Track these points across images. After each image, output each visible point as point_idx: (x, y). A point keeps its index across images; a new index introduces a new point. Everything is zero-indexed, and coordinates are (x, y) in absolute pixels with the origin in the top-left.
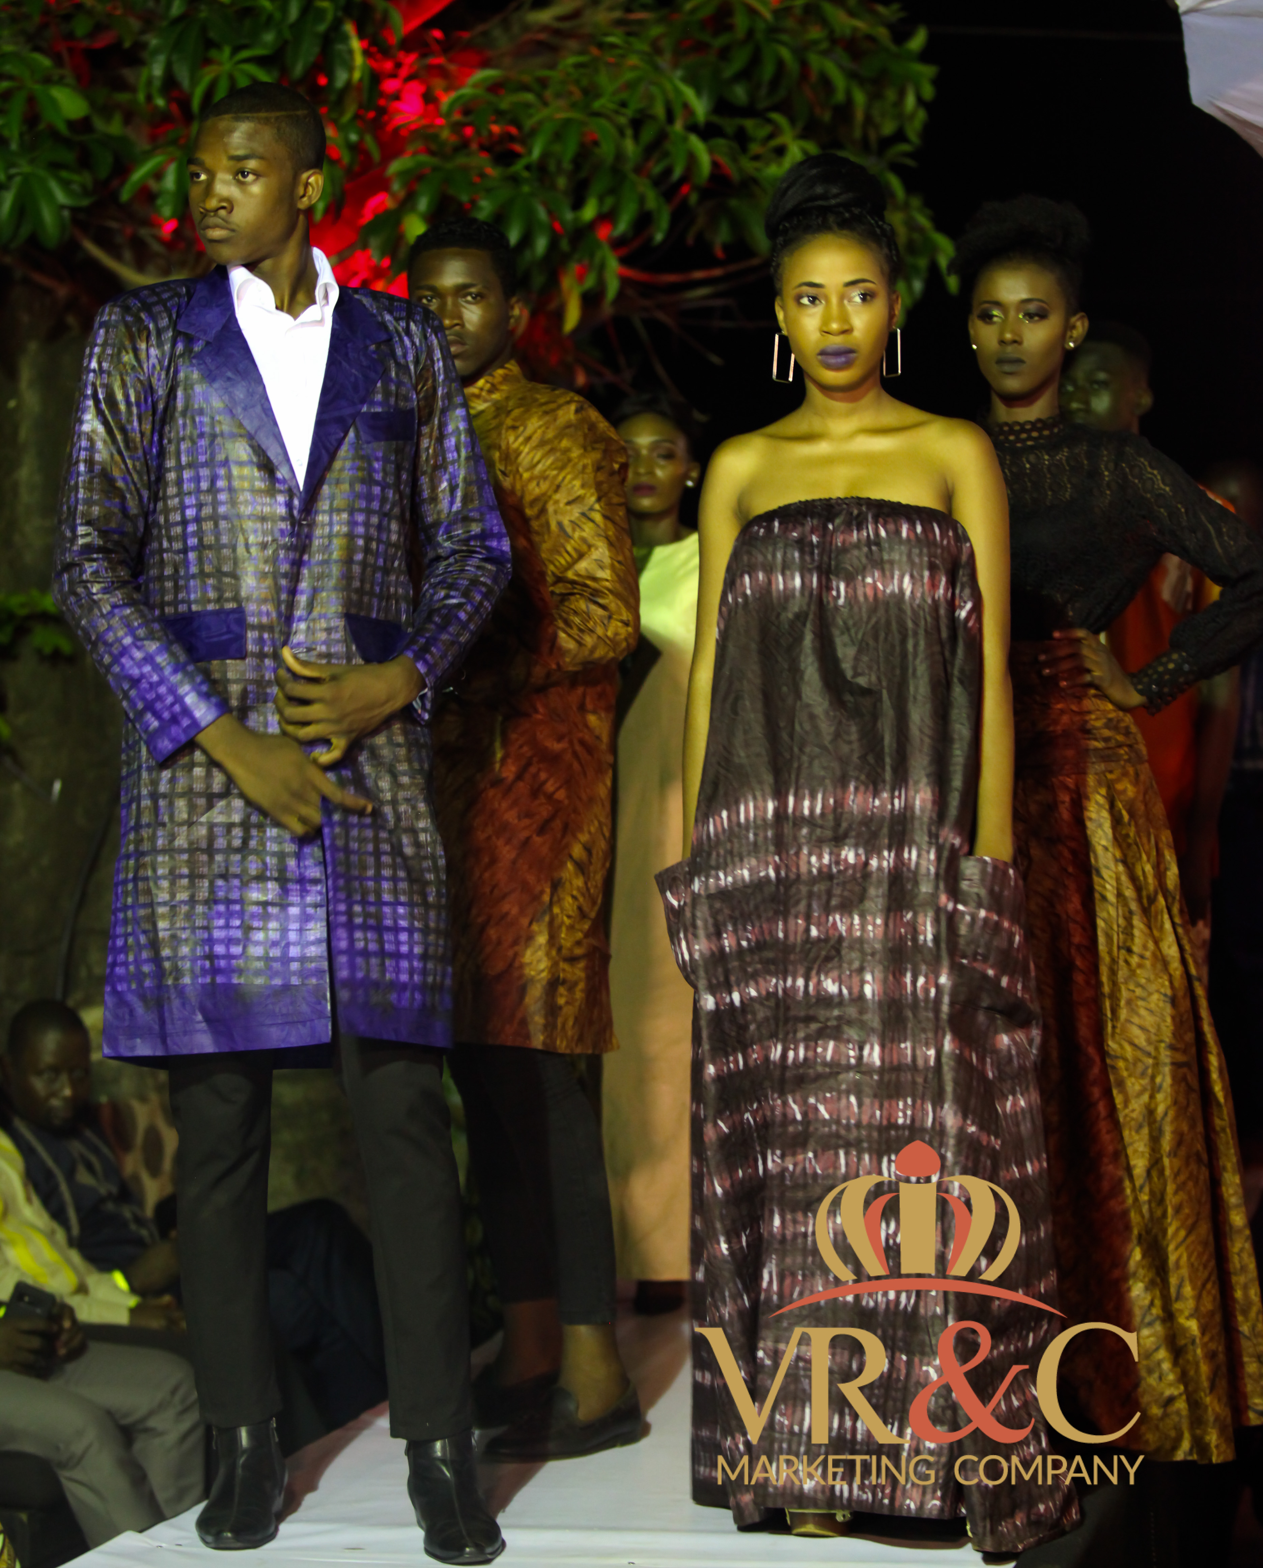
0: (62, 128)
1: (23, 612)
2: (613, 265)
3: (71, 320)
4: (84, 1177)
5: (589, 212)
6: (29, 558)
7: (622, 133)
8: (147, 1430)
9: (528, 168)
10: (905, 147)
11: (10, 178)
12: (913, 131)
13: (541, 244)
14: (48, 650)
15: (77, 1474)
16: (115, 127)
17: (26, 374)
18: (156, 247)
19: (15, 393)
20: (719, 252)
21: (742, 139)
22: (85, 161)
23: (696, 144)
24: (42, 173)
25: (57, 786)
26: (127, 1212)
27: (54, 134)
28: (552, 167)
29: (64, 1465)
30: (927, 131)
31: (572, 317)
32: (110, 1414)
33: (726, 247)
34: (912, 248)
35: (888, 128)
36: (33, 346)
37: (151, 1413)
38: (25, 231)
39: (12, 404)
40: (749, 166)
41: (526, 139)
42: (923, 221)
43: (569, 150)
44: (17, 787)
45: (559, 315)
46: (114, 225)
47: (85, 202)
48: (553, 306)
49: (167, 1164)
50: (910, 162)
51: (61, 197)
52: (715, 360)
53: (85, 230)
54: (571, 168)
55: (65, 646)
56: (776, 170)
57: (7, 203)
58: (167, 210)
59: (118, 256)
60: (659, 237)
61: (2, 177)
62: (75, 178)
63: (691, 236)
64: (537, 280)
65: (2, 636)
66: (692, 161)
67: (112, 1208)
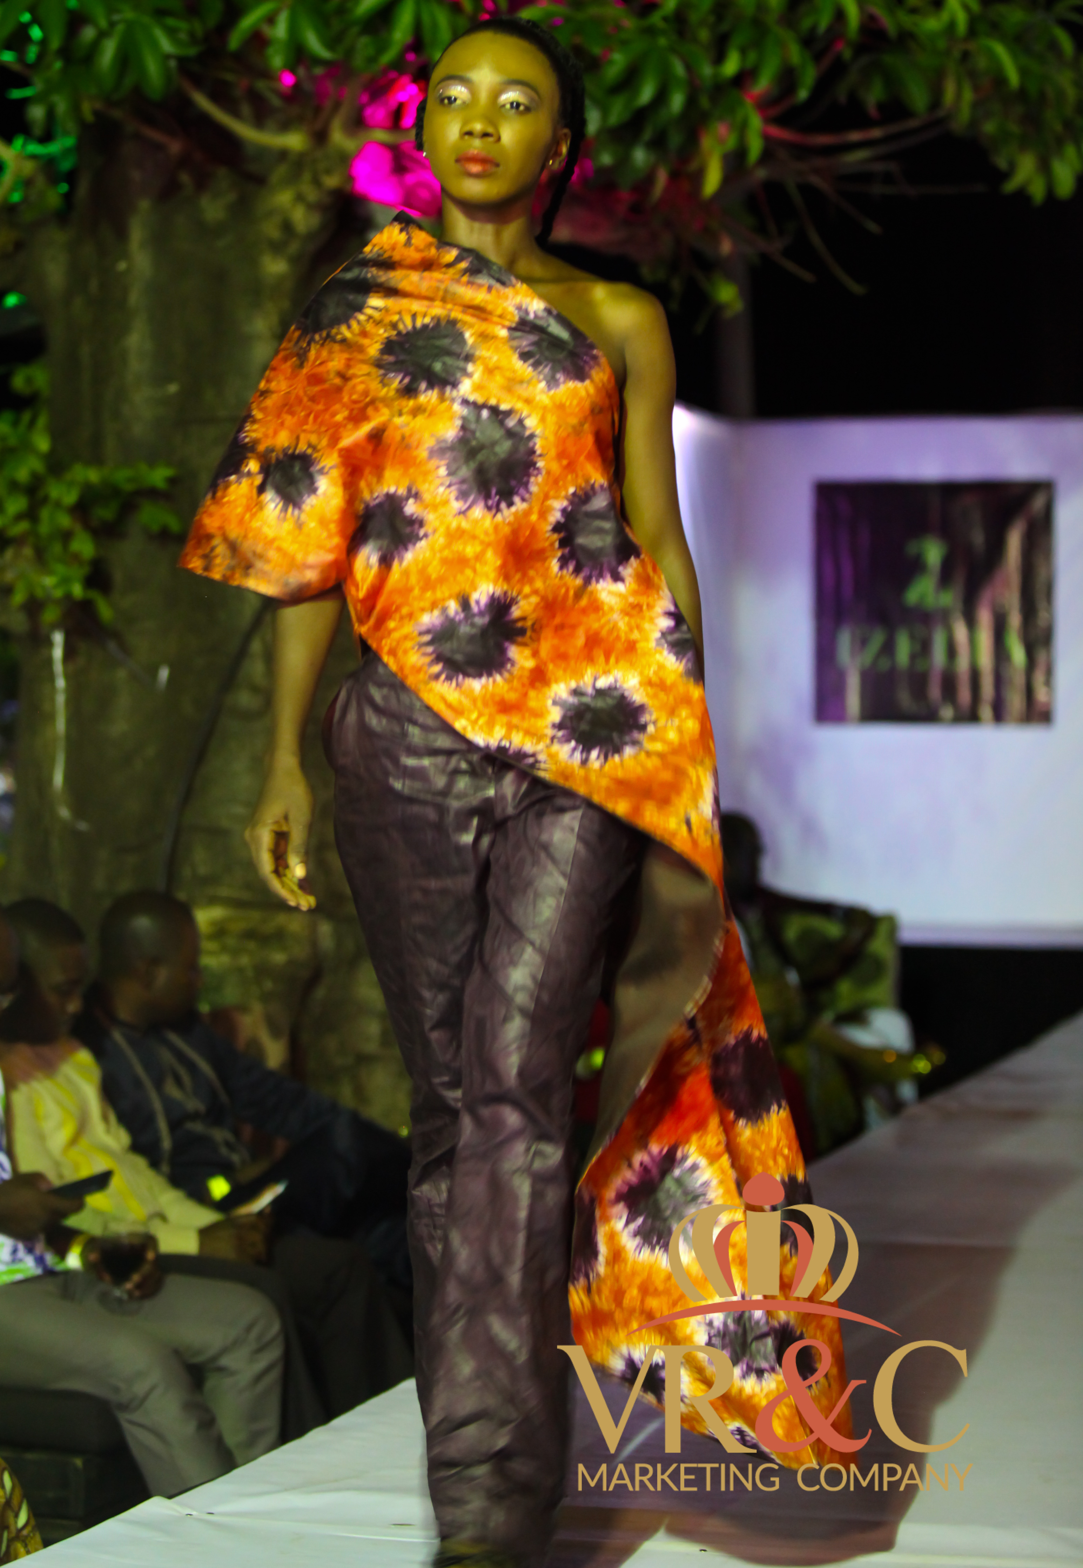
1: (128, 487)
2: (756, 122)
3: (185, 178)
4: (172, 1091)
5: (731, 66)
6: (138, 430)
8: (221, 1370)
9: (665, 19)
11: (112, 25)
13: (677, 101)
14: (155, 528)
15: (136, 1417)
17: (137, 233)
18: (276, 102)
19: (125, 255)
20: (873, 111)
22: (194, 10)
24: (146, 20)
25: (164, 674)
26: (217, 1133)
28: (694, 17)
29: (124, 1407)
31: (712, 180)
32: (177, 1353)
33: (881, 106)
36: (144, 205)
37: (224, 1351)
38: (129, 81)
39: (122, 266)
40: (906, 20)
44: (121, 674)
45: (699, 176)
46: (229, 77)
47: (192, 51)
48: (693, 166)
51: (166, 45)
52: (873, 227)
53: (198, 82)
54: (712, 19)
55: (174, 524)
56: (932, 24)
57: (109, 51)
58: (277, 60)
59: (235, 112)
60: (803, 94)
61: (103, 23)
62: (182, 25)
63: (841, 94)
64: (675, 140)
65: (105, 513)
66: (840, 13)
67: (197, 1127)
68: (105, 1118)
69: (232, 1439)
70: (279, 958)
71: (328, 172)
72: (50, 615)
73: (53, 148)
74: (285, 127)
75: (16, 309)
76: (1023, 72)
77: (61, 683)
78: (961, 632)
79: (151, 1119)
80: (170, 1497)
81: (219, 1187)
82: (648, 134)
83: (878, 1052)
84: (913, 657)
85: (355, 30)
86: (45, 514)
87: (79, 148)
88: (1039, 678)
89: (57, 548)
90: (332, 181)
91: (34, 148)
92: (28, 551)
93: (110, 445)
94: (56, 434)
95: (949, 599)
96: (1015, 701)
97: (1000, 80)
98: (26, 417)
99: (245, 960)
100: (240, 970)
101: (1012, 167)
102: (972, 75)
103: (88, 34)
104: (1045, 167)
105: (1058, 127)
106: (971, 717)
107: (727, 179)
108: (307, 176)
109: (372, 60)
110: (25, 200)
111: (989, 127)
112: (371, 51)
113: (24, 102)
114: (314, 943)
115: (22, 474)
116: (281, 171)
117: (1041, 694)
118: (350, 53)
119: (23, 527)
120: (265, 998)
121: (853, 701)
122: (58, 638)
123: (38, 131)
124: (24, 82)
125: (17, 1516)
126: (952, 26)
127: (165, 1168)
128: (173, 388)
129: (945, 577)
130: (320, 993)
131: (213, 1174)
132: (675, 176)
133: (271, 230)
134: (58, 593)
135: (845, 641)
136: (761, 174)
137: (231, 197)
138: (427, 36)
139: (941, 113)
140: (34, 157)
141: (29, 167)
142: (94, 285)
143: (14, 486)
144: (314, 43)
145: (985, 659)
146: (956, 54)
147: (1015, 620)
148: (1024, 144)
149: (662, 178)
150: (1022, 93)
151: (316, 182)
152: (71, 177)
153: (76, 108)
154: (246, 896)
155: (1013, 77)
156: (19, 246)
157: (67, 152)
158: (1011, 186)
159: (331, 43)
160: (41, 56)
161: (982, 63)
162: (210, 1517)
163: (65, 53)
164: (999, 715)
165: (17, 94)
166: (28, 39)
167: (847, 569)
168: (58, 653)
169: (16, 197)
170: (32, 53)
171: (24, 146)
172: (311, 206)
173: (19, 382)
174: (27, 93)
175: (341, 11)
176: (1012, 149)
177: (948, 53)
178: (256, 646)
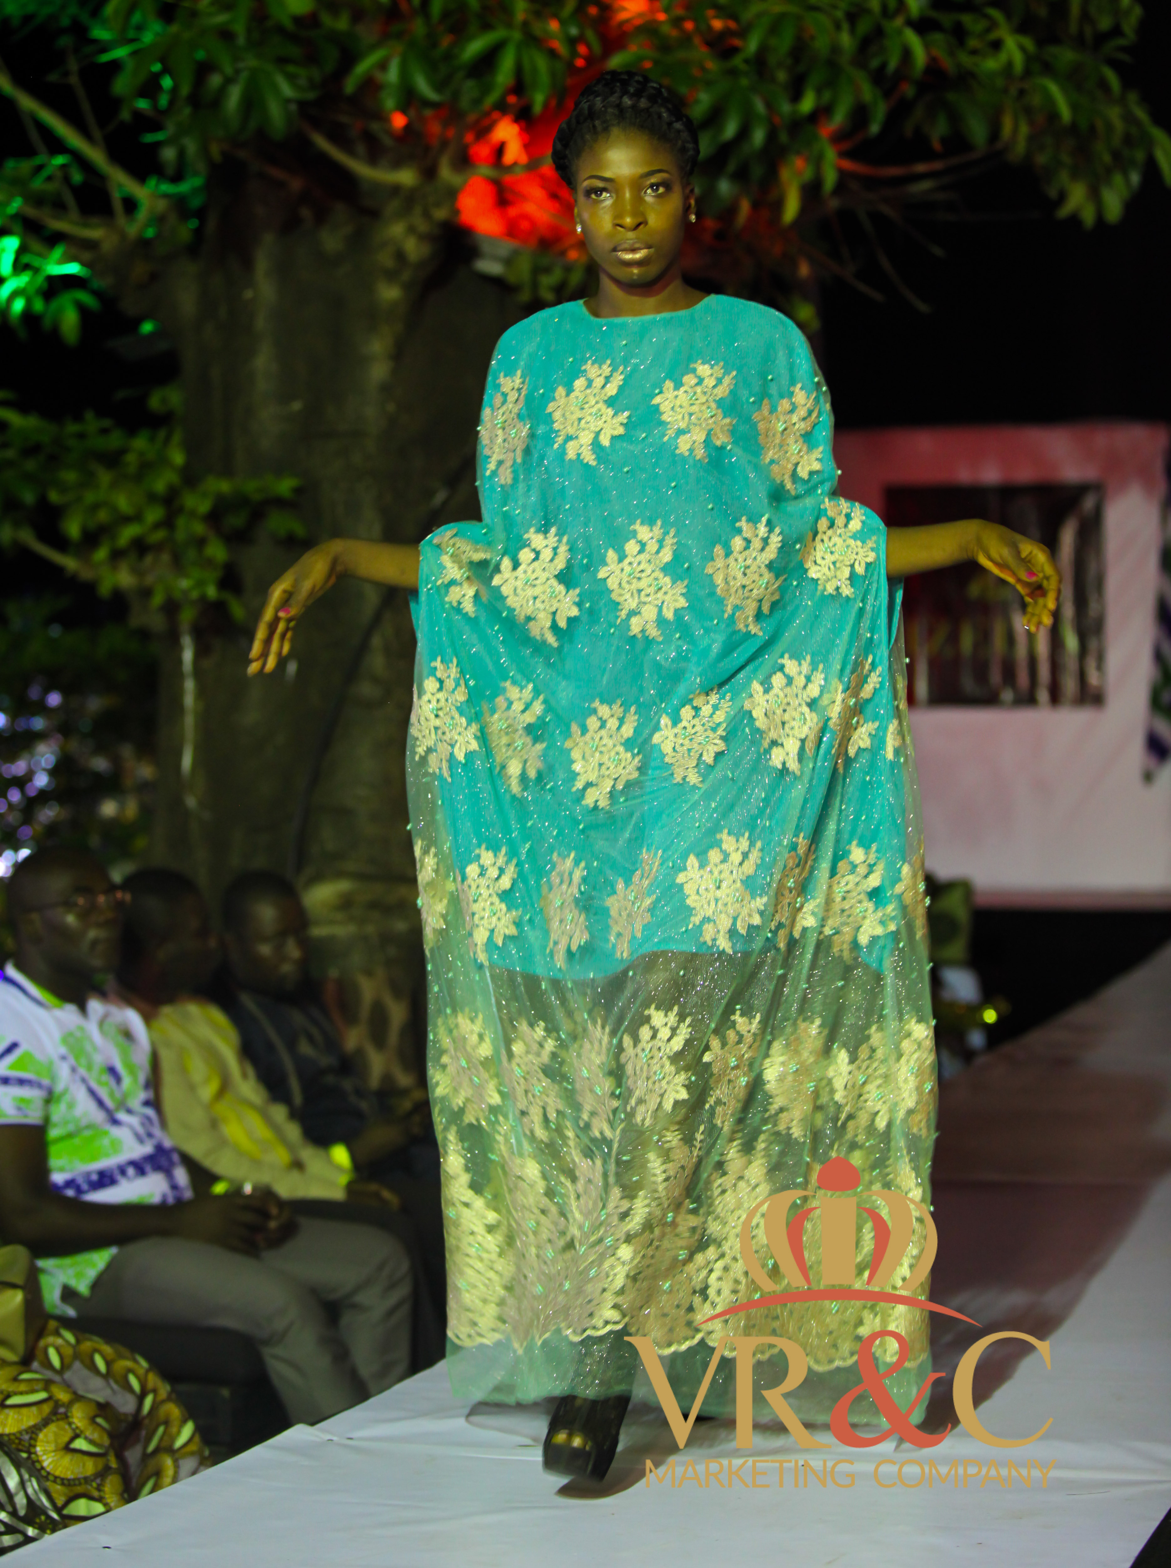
0: (287, 23)
1: (257, 497)
2: (831, 155)
3: (306, 213)
5: (807, 104)
6: (266, 444)
7: (838, 27)
8: (354, 1306)
9: (746, 61)
10: (1121, 42)
11: (237, 72)
12: (1130, 26)
13: (759, 136)
14: (282, 534)
15: (279, 1351)
16: (342, 24)
17: (262, 264)
18: (388, 141)
19: (250, 283)
20: (936, 145)
21: (959, 34)
22: (312, 58)
23: (912, 39)
24: (269, 67)
25: (292, 667)
26: (347, 1084)
27: (280, 30)
28: (770, 60)
29: (267, 1342)
30: (1143, 26)
31: (791, 209)
32: (315, 1291)
33: (944, 141)
34: (1128, 140)
35: (1105, 23)
36: (268, 239)
37: (358, 1289)
38: (253, 124)
39: (248, 294)
40: (965, 59)
41: (743, 32)
42: (1141, 114)
43: (784, 43)
45: (778, 205)
46: (344, 119)
47: (311, 96)
48: (772, 197)
49: (393, 1038)
50: (1125, 57)
51: (287, 90)
52: (938, 251)
53: (317, 124)
54: (788, 61)
55: (300, 530)
56: (991, 64)
57: (234, 97)
58: (389, 103)
59: (350, 151)
60: (875, 128)
61: (229, 70)
62: (302, 73)
63: (908, 129)
64: (757, 171)
65: (236, 521)
66: (907, 54)
67: (330, 1080)
69: (365, 1370)
71: (438, 205)
72: (187, 616)
73: (183, 188)
74: (397, 164)
75: (152, 335)
76: (1075, 107)
77: (189, 685)
79: (282, 1075)
80: (312, 1424)
82: (731, 167)
83: (952, 1005)
84: (976, 646)
85: (460, 75)
86: (181, 522)
87: (208, 186)
88: (1091, 664)
89: (191, 554)
90: (441, 214)
91: (166, 188)
92: (165, 557)
93: (240, 460)
94: (192, 448)
96: (1068, 684)
97: (1053, 116)
98: (162, 434)
99: (370, 929)
100: (366, 938)
101: (1062, 197)
102: (1028, 111)
103: (215, 80)
104: (1095, 194)
105: (1107, 158)
106: (1028, 700)
107: (805, 209)
108: (418, 210)
109: (476, 102)
110: (158, 236)
111: (1042, 159)
112: (475, 94)
113: (157, 145)
115: (160, 485)
116: (393, 206)
117: (1093, 678)
118: (456, 96)
119: (159, 535)
120: (388, 963)
123: (170, 171)
124: (157, 127)
126: (1010, 65)
128: (297, 406)
132: (756, 206)
133: (385, 259)
134: (195, 595)
136: (834, 204)
137: (348, 229)
138: (528, 77)
139: (998, 146)
140: (166, 196)
141: (161, 205)
142: (222, 312)
143: (152, 496)
144: (423, 86)
145: (1042, 647)
146: (1013, 91)
147: (1068, 612)
148: (1075, 175)
149: (745, 207)
150: (1073, 129)
151: (427, 215)
152: (201, 214)
153: (204, 150)
154: (370, 869)
155: (1065, 113)
156: (154, 277)
157: (195, 191)
158: (1064, 211)
159: (439, 86)
160: (172, 102)
161: (1036, 100)
162: (350, 1442)
163: (195, 100)
164: (1055, 698)
165: (150, 138)
166: (160, 88)
168: (188, 656)
169: (150, 233)
170: (163, 101)
171: (157, 185)
172: (422, 237)
173: (155, 402)
174: (159, 136)
175: (448, 57)
176: (1064, 177)
177: (1005, 91)
178: (376, 641)
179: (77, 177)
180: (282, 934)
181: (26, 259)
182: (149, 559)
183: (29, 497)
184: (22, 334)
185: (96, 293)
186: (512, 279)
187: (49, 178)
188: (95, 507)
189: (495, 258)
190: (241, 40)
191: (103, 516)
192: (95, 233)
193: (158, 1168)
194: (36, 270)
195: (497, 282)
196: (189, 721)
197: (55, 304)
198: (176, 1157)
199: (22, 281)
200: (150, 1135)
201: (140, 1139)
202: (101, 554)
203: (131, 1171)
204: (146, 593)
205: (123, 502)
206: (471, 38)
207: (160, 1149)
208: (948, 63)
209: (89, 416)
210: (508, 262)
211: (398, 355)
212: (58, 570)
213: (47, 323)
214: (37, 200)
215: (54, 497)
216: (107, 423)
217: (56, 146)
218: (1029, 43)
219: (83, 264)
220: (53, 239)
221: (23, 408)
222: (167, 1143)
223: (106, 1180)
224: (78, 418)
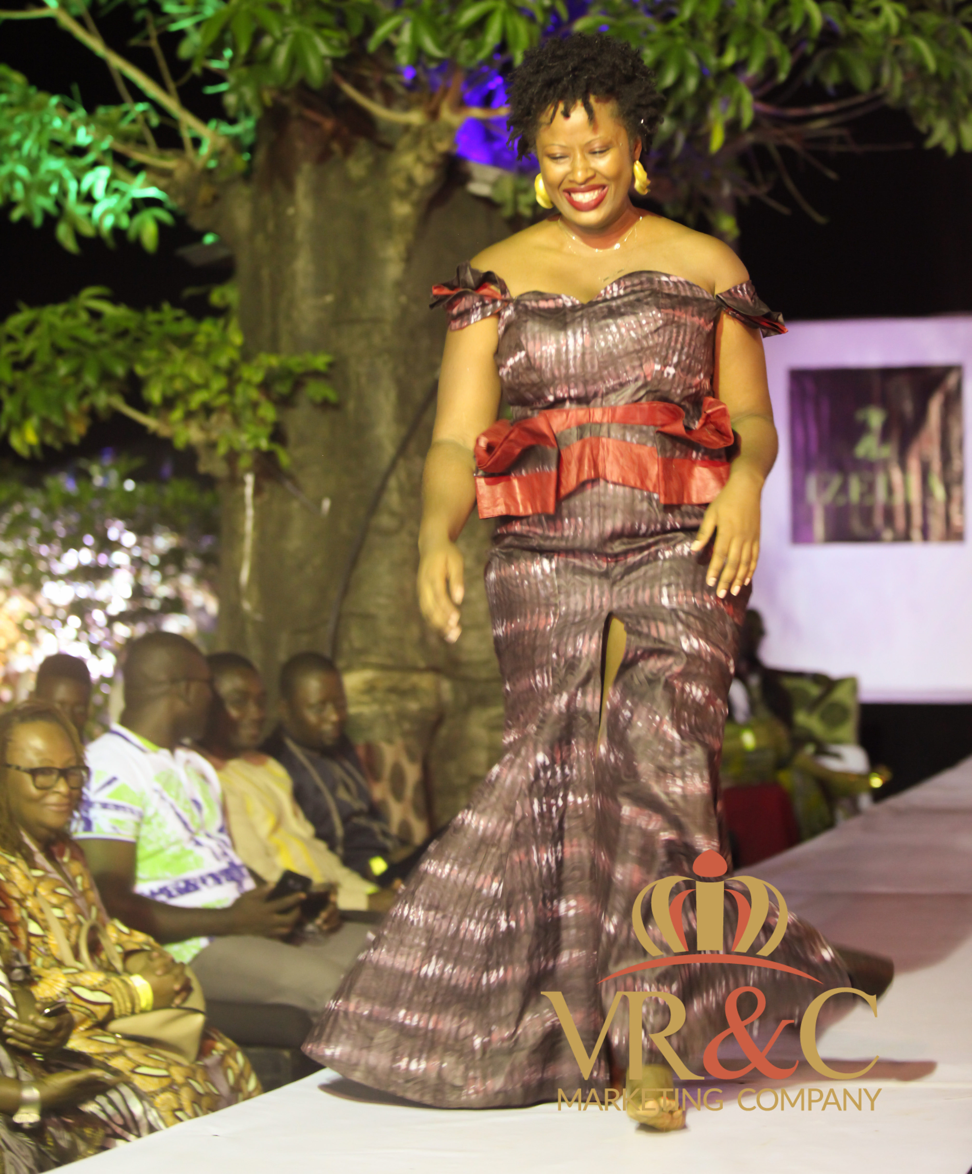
1: (299, 370)
2: (748, 98)
3: (336, 147)
5: (730, 58)
6: (305, 329)
9: (682, 25)
11: (284, 35)
13: (691, 83)
14: (318, 398)
17: (301, 187)
18: (400, 90)
19: (292, 203)
20: (831, 90)
21: (848, 2)
22: (342, 24)
23: (812, 8)
24: (309, 31)
25: (326, 504)
26: (376, 826)
28: (701, 24)
31: (717, 141)
33: (837, 87)
36: (306, 167)
38: (297, 76)
39: (291, 211)
40: (853, 23)
43: (712, 10)
44: (295, 505)
45: (706, 138)
46: (366, 73)
47: (342, 53)
48: (702, 131)
49: (409, 792)
51: (324, 49)
52: (832, 175)
53: (345, 76)
54: (715, 25)
55: (332, 396)
56: (872, 26)
57: (282, 55)
58: (403, 59)
59: (371, 98)
60: (782, 76)
61: (278, 34)
62: (337, 36)
63: (808, 77)
64: (690, 112)
65: (282, 388)
66: (807, 20)
67: (362, 821)
68: (295, 814)
70: (413, 706)
71: (440, 140)
72: (245, 462)
73: (238, 129)
74: (407, 108)
75: (213, 246)
76: (939, 60)
77: (250, 512)
78: (896, 475)
79: (327, 815)
81: (379, 866)
82: (671, 107)
83: (845, 775)
84: (862, 495)
85: (458, 36)
86: (239, 389)
87: (259, 127)
88: (954, 509)
89: (248, 414)
90: (442, 146)
91: (226, 129)
92: (227, 417)
93: (285, 341)
94: (248, 331)
95: (887, 452)
96: (937, 525)
97: (921, 67)
98: (222, 321)
99: (389, 708)
100: (386, 716)
101: (930, 131)
102: (902, 63)
103: (267, 42)
104: (955, 129)
105: (965, 100)
106: (906, 537)
107: (727, 142)
108: (424, 144)
109: (471, 57)
110: (220, 165)
111: (914, 102)
112: (470, 51)
113: (220, 94)
114: (438, 695)
115: (223, 361)
116: (405, 140)
117: (956, 520)
118: (455, 53)
119: (223, 399)
120: (405, 734)
121: (819, 528)
122: (250, 479)
123: (230, 114)
125: (247, 1082)
126: (887, 28)
127: (340, 850)
128: (329, 299)
129: (885, 436)
130: (443, 732)
131: (373, 856)
132: (690, 140)
133: (399, 182)
134: (250, 446)
135: (812, 484)
136: (750, 138)
137: (369, 160)
138: (510, 38)
139: (880, 91)
140: (225, 135)
141: (222, 142)
142: (271, 226)
143: (217, 369)
144: (430, 46)
145: (915, 496)
146: (890, 48)
147: (936, 465)
148: (939, 114)
149: (681, 140)
150: (937, 76)
151: (431, 147)
152: (252, 149)
153: (259, 96)
154: (389, 662)
155: (931, 64)
156: (216, 198)
157: (247, 131)
158: (931, 143)
159: (442, 45)
161: (909, 54)
163: (250, 59)
164: (925, 536)
165: (210, 90)
167: (813, 432)
168: (249, 490)
169: (212, 164)
171: (218, 126)
172: (427, 165)
173: (216, 297)
174: (223, 87)
175: (449, 22)
176: (930, 116)
177: (884, 47)
178: (393, 483)
179: (155, 121)
180: (323, 703)
181: (115, 184)
182: (214, 418)
183: (120, 370)
184: (111, 243)
185: (171, 212)
186: (497, 198)
187: (134, 121)
188: (172, 378)
189: (485, 182)
190: (288, 10)
191: (179, 385)
192: (170, 163)
193: (231, 879)
194: (123, 194)
195: (487, 202)
196: (248, 546)
197: (138, 219)
198: (245, 871)
199: (113, 201)
200: (225, 854)
201: (217, 858)
202: (177, 414)
203: (210, 881)
204: (212, 446)
205: (194, 374)
206: (466, 7)
207: (232, 865)
208: (840, 27)
209: (166, 307)
210: (495, 185)
211: (408, 258)
212: (142, 428)
213: (132, 235)
214: (125, 138)
215: (140, 370)
216: (180, 313)
217: (139, 95)
218: (902, 9)
219: (161, 189)
220: (136, 169)
221: (114, 300)
222: (238, 861)
223: (191, 888)
224: (157, 308)
